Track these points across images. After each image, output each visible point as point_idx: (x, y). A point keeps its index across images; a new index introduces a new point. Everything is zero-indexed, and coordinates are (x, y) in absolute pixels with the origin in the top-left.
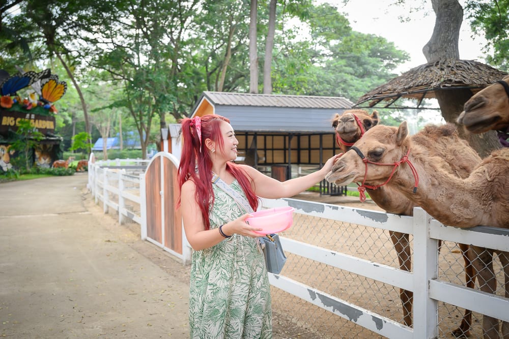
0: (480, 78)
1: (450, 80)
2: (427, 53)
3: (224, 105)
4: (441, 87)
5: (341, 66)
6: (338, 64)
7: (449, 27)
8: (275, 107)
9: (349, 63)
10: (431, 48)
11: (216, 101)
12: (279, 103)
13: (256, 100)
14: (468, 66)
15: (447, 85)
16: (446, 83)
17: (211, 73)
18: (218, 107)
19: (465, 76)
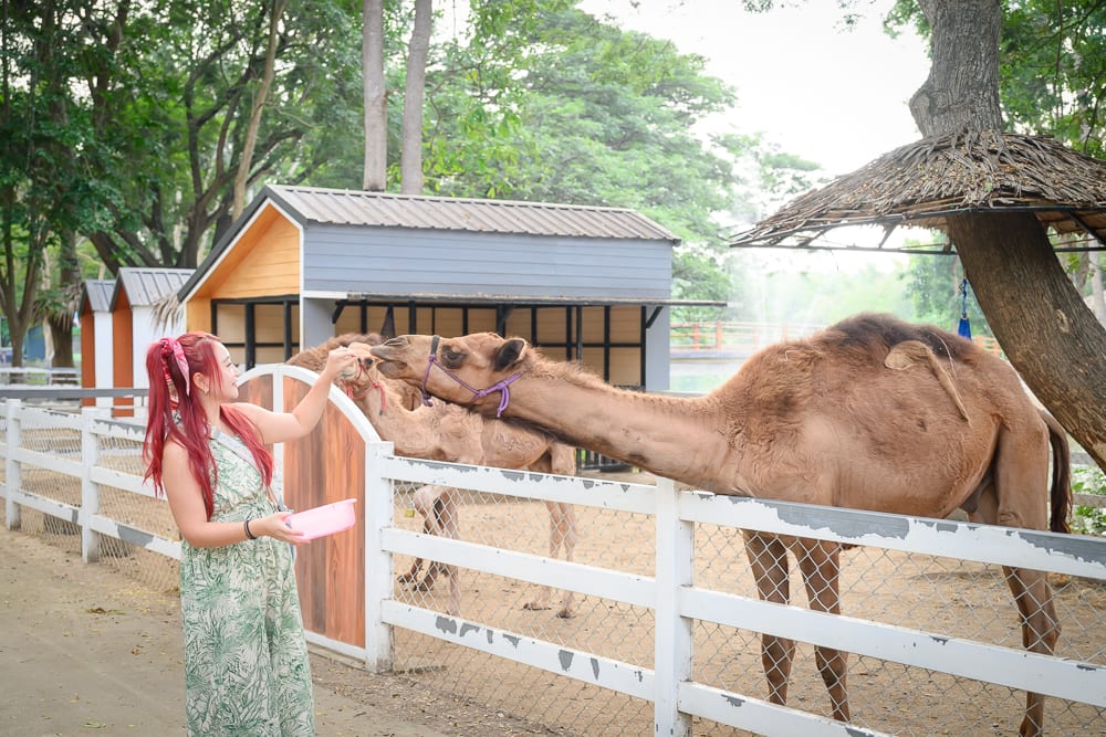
0: (1075, 184)
1: (1011, 190)
2: (924, 112)
3: (329, 224)
4: (991, 205)
5: (573, 118)
6: (566, 111)
7: (977, 48)
8: (464, 231)
9: (589, 108)
10: (933, 101)
11: (309, 215)
12: (472, 220)
13: (409, 212)
14: (1037, 151)
15: (1001, 199)
16: (1000, 196)
17: (201, 122)
18: (312, 229)
19: (1038, 176)
